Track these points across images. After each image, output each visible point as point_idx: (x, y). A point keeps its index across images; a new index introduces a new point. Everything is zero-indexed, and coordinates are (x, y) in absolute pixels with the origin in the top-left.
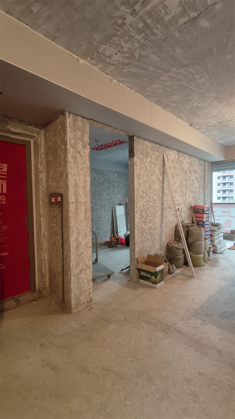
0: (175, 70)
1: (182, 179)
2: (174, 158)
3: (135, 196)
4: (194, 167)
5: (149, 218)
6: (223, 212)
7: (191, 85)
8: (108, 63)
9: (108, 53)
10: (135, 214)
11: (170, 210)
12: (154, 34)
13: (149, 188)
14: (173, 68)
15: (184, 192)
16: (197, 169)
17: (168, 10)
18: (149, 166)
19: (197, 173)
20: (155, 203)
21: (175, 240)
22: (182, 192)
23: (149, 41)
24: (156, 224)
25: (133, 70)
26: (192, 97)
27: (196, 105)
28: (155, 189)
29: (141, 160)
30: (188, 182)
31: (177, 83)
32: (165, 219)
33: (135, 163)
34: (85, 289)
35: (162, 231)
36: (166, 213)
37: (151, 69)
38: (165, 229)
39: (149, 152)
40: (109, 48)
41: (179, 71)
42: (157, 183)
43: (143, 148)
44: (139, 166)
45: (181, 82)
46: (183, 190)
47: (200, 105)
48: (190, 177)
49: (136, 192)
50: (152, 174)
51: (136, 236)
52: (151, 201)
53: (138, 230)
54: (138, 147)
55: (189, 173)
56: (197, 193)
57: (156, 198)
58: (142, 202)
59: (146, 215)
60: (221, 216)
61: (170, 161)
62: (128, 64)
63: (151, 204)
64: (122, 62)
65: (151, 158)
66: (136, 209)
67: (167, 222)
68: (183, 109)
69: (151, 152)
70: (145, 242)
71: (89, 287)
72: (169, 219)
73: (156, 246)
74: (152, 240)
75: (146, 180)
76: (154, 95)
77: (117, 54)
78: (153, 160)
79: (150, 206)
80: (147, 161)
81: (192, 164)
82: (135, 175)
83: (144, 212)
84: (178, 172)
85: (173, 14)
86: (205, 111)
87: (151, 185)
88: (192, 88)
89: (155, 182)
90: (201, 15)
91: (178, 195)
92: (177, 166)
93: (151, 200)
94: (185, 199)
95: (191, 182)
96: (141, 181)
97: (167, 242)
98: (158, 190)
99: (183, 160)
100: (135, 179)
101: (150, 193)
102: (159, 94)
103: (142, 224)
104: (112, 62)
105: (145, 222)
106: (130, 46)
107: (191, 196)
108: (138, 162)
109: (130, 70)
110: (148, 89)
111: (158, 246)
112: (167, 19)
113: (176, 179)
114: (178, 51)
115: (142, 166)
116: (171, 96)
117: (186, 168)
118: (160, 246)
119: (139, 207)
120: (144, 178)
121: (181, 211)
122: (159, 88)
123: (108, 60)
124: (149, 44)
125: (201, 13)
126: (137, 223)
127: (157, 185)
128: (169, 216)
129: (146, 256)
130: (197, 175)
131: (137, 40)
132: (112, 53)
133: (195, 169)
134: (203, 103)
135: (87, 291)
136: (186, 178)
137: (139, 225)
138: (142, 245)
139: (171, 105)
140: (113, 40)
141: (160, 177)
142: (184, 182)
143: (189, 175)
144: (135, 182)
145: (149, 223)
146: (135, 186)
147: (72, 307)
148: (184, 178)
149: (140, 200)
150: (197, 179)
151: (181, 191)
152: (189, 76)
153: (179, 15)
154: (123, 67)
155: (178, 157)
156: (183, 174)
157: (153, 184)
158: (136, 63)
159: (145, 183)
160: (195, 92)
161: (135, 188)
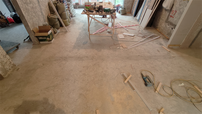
21: (51, 13)
35: (41, 9)
38: (42, 7)
73: (41, 19)
97: (47, 16)
111: (42, 19)
118: (44, 19)
129: (38, 27)
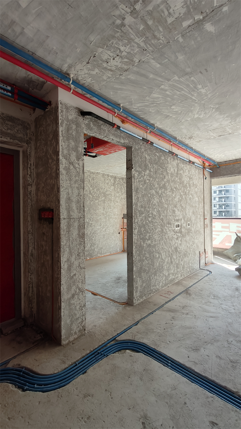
0: (176, 78)
1: (182, 193)
2: (173, 171)
3: (133, 211)
4: (194, 181)
5: (148, 235)
6: (223, 227)
7: (193, 95)
8: (105, 68)
9: (105, 57)
10: (133, 230)
11: (170, 226)
12: (155, 37)
13: (147, 203)
14: (175, 76)
15: (184, 207)
16: (197, 183)
17: (171, 11)
18: (148, 180)
19: (196, 187)
20: (154, 218)
22: (182, 207)
23: (150, 45)
24: (155, 241)
25: (132, 77)
26: (193, 108)
27: (196, 116)
28: (154, 203)
29: (140, 173)
30: (188, 196)
31: (179, 93)
32: (165, 235)
33: (133, 176)
34: (78, 316)
36: (166, 229)
37: (151, 76)
39: (148, 165)
40: (106, 51)
41: (181, 79)
42: (156, 197)
43: (142, 161)
44: (137, 179)
45: (182, 92)
46: (182, 205)
47: (201, 116)
48: (189, 191)
49: (134, 207)
50: (151, 188)
51: (134, 254)
52: (150, 217)
53: (136, 247)
54: (136, 159)
55: (188, 187)
56: (197, 207)
57: (155, 214)
58: (140, 217)
59: (144, 231)
60: (221, 231)
61: (169, 175)
62: (126, 71)
63: (150, 219)
64: (121, 68)
65: (150, 171)
66: (134, 225)
67: (167, 239)
68: (184, 120)
69: (149, 165)
70: (143, 261)
71: (81, 314)
72: (169, 235)
74: (151, 258)
75: (145, 194)
76: (154, 105)
77: (115, 58)
78: (152, 173)
79: (149, 222)
80: (146, 174)
81: (192, 178)
82: (133, 188)
83: (142, 229)
84: (177, 185)
85: (176, 15)
86: (206, 124)
87: (149, 199)
88: (193, 98)
89: (154, 196)
90: (207, 18)
91: (178, 210)
92: (176, 179)
93: (150, 215)
94: (185, 214)
95: (190, 196)
96: (140, 196)
98: (157, 204)
99: (183, 174)
100: (133, 193)
101: (149, 207)
102: (159, 104)
103: (141, 242)
104: (109, 68)
105: (144, 240)
106: (129, 50)
107: (191, 211)
108: (136, 175)
109: (129, 77)
110: (147, 98)
112: (170, 20)
113: (176, 193)
114: (181, 57)
115: (140, 179)
116: (171, 106)
117: (185, 182)
119: (137, 223)
120: (142, 192)
121: (181, 226)
122: (159, 98)
123: (105, 65)
124: (150, 48)
125: (207, 16)
126: (135, 240)
127: (156, 199)
128: (169, 233)
130: (196, 189)
131: (138, 44)
132: (109, 57)
133: (195, 183)
134: (204, 115)
135: (79, 319)
136: (186, 192)
137: (138, 242)
138: (141, 264)
139: (171, 116)
140: (111, 42)
141: (159, 191)
142: (184, 196)
143: (188, 189)
144: (133, 196)
145: (148, 240)
146: (133, 201)
147: (62, 338)
148: (183, 193)
149: (138, 215)
150: (196, 193)
151: (181, 205)
152: (191, 86)
153: (183, 17)
154: (122, 74)
155: (177, 170)
156: (183, 188)
157: (151, 198)
158: (135, 69)
159: (143, 197)
160: (196, 103)
161: (133, 203)
